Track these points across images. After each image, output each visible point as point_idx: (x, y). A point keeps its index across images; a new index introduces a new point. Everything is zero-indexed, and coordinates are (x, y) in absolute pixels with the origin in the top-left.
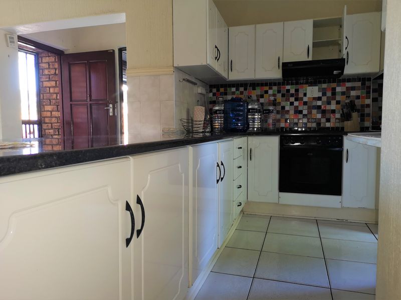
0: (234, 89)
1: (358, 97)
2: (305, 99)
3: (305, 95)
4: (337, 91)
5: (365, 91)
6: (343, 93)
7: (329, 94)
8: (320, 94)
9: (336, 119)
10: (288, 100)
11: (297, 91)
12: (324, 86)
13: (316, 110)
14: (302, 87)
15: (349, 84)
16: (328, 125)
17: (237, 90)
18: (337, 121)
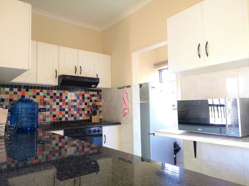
0: (7, 89)
1: (96, 101)
2: (67, 101)
3: (66, 98)
4: (85, 96)
5: (99, 97)
6: (88, 98)
7: (81, 98)
8: (76, 98)
9: (85, 114)
10: (54, 101)
11: (61, 94)
12: (78, 92)
13: (73, 109)
14: (64, 92)
15: (91, 93)
16: (81, 118)
17: (11, 90)
18: (86, 115)
